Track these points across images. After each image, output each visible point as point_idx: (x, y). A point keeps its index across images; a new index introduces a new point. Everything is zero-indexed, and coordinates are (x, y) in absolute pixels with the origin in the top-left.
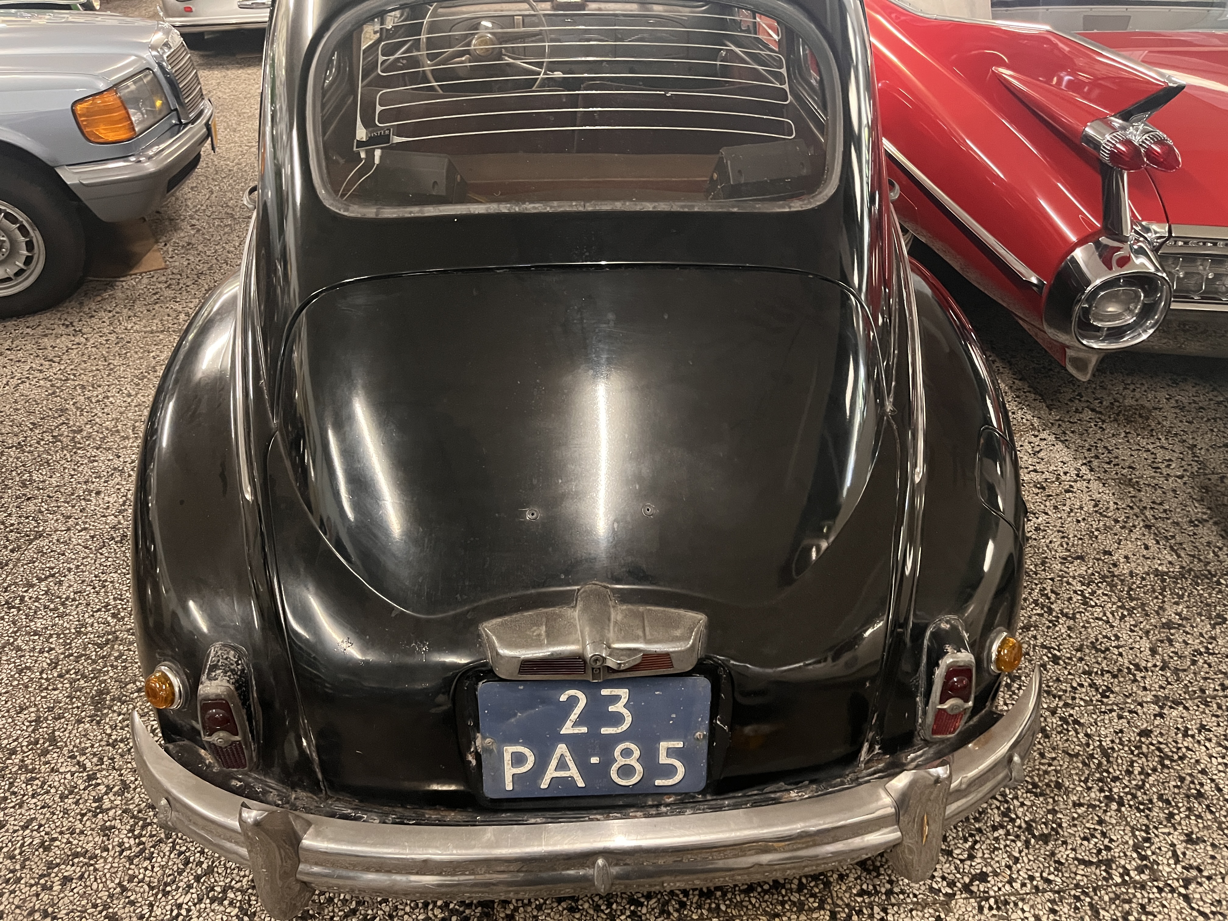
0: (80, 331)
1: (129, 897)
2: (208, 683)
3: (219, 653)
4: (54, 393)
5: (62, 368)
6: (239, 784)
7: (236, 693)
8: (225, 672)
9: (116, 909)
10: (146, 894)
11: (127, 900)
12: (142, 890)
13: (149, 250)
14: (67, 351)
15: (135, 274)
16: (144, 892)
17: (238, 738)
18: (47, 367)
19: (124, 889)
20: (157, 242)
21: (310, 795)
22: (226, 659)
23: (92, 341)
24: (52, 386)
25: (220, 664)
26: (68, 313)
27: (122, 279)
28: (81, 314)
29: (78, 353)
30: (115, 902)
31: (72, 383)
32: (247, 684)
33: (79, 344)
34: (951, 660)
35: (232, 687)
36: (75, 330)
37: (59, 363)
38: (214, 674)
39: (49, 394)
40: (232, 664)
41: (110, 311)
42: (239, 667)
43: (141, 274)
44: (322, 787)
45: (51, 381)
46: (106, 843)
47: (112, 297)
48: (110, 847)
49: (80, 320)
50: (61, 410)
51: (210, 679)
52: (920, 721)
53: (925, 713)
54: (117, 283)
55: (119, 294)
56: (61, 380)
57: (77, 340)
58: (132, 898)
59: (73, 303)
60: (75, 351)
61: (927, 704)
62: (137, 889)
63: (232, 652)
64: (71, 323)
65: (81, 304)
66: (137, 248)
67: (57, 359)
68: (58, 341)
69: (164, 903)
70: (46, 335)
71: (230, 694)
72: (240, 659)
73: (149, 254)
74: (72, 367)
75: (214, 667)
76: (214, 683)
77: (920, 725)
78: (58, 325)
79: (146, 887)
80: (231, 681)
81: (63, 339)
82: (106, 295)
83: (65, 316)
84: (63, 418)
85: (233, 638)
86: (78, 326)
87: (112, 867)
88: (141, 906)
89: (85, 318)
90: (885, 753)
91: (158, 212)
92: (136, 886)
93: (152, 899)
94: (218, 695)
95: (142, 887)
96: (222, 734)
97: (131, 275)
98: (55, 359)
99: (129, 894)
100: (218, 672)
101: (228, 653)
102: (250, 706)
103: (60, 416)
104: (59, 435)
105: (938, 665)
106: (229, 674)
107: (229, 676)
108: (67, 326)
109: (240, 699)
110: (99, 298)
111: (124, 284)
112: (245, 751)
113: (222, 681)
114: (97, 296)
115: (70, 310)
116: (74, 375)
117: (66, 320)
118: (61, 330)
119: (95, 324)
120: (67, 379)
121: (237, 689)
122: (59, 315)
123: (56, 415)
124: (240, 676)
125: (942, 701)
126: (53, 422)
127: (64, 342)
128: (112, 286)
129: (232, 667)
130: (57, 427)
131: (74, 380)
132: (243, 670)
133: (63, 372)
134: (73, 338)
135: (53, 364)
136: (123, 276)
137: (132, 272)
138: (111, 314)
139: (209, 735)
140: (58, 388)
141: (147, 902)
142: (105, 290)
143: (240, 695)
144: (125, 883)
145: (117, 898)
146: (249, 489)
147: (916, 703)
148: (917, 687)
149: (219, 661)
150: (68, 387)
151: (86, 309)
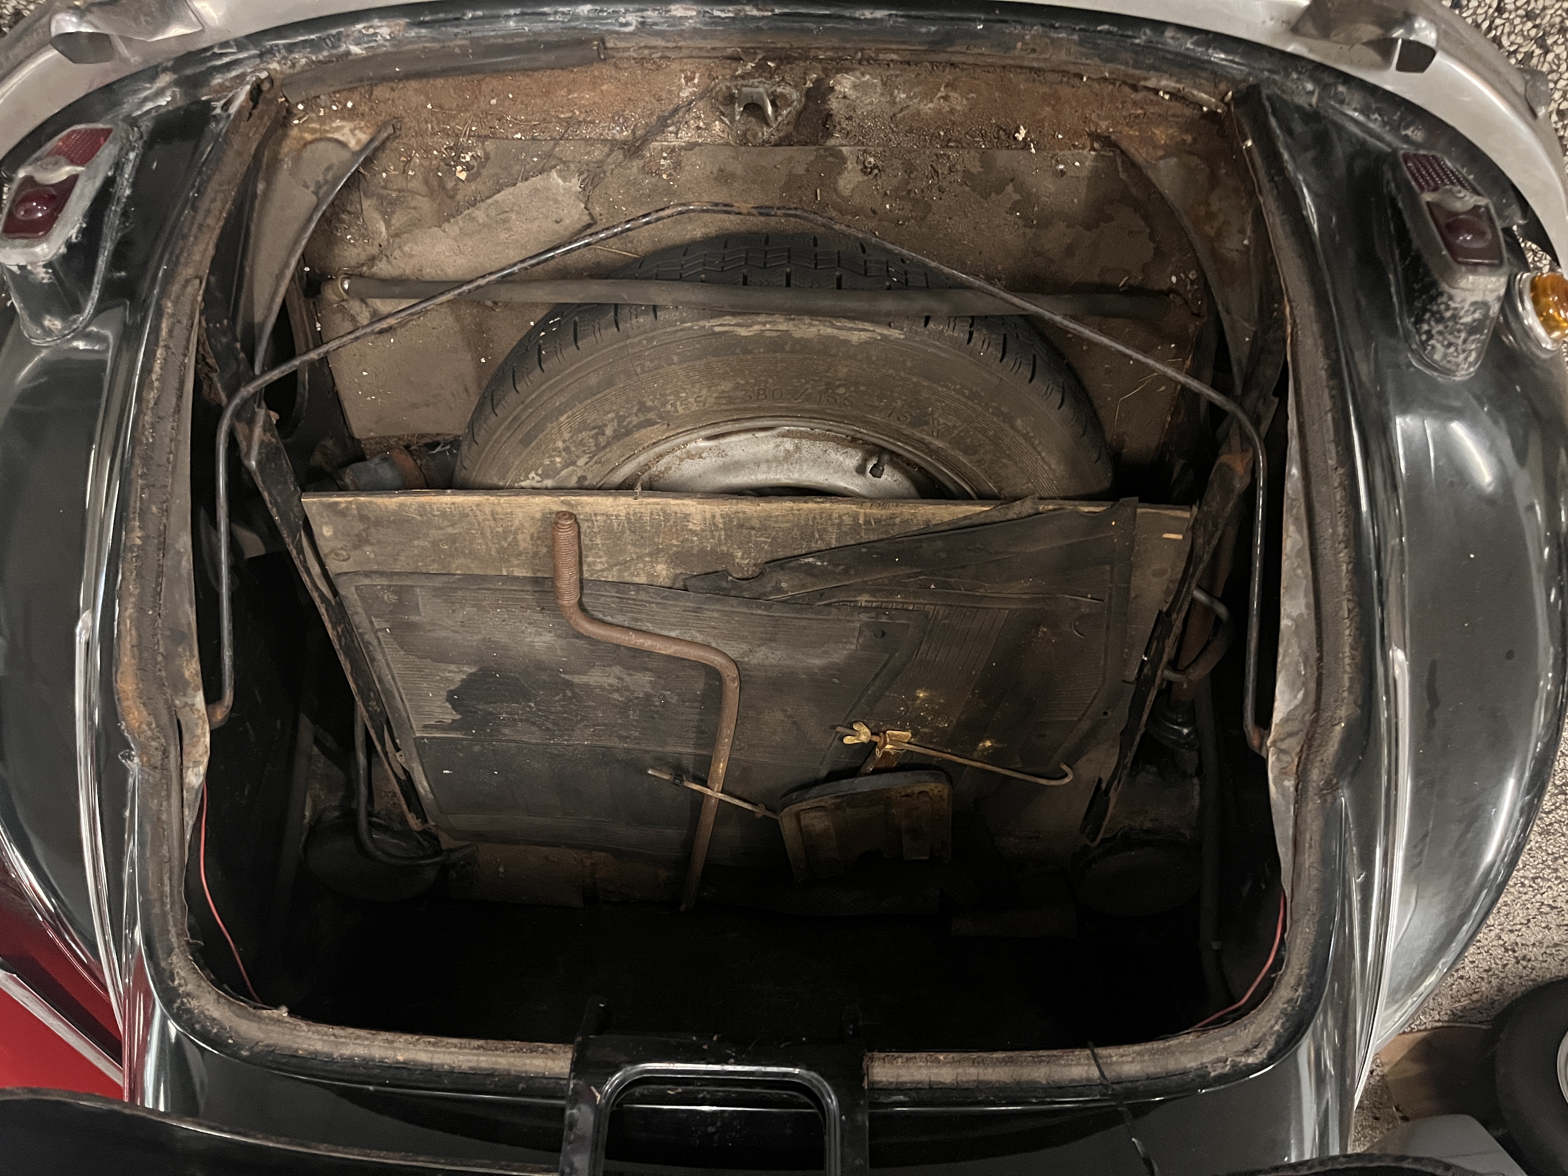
0: (1507, 950)
1: (1534, 26)
2: (1491, 298)
3: (1462, 356)
4: (1556, 859)
5: (1538, 897)
6: (1409, 132)
7: (1436, 276)
8: (1455, 318)
9: (1557, 6)
10: (1507, 30)
11: (1538, 22)
12: (1513, 37)
13: (1396, 1065)
14: (1529, 921)
15: (1419, 1031)
16: (1509, 34)
17: (1428, 197)
18: (1560, 899)
19: (1540, 42)
20: (1383, 1077)
21: (1285, 97)
22: (1450, 345)
23: (1493, 934)
24: (1556, 870)
25: (1463, 335)
26: (1521, 977)
27: (1440, 1024)
28: (1502, 975)
29: (1514, 917)
30: (1558, 20)
31: (1527, 874)
32: (1409, 297)
33: (1511, 931)
34: (38, 250)
35: (1445, 287)
36: (1514, 951)
37: (1543, 904)
38: (1477, 315)
39: (1562, 857)
40: (1440, 333)
41: (1462, 977)
42: (1425, 327)
43: (1411, 1032)
44: (1267, 104)
45: (1557, 878)
46: (1560, 124)
47: (1455, 999)
48: (1554, 118)
49: (1505, 966)
50: (1548, 833)
51: (1485, 305)
52: (132, 156)
53: (118, 166)
54: (1446, 1018)
55: (1446, 1002)
56: (1543, 879)
57: (1513, 937)
58: (1530, 24)
59: (1512, 991)
60: (1517, 921)
61: (109, 182)
62: (1519, 40)
63: (1437, 357)
64: (1518, 962)
65: (1500, 990)
66: (1414, 1069)
67: (1545, 909)
68: (1540, 936)
69: (1480, 11)
70: (1556, 945)
71: (1449, 274)
72: (1424, 344)
73: (1398, 1059)
74: (1524, 897)
75: (1473, 329)
76: (1478, 297)
77: (133, 149)
78: (1536, 959)
79: (1505, 42)
80: (1444, 299)
81: (1532, 940)
82: (1465, 1002)
83: (1524, 973)
84: (1548, 821)
85: (1434, 386)
86: (1509, 957)
87: (1556, 83)
88: (1517, 9)
89: (1497, 968)
90: (208, 102)
91: (1377, 1119)
92: (1520, 46)
93: (1498, 22)
94: (1474, 272)
95: (1512, 43)
96: (1458, 206)
97: (1426, 1029)
98: (1548, 909)
99: (1533, 32)
100: (1468, 319)
101: (1445, 356)
102: (1403, 257)
103: (1551, 824)
104: (1556, 795)
105: (69, 245)
106: (1448, 314)
107: (1448, 308)
108: (1524, 958)
109: (1425, 266)
110: (1475, 997)
111: (1437, 1017)
112: (1409, 176)
113: (1463, 301)
114: (1477, 1001)
115: (1517, 981)
116: (1523, 885)
117: (1525, 968)
118: (1534, 952)
119: (1484, 959)
120: (1534, 879)
121: (1434, 284)
122: (1533, 976)
123: (1556, 826)
124: (1425, 310)
125: (72, 180)
126: (1562, 816)
127: (1532, 935)
128: (1454, 1014)
129: (1440, 327)
130: (1557, 808)
131: (1525, 877)
132: (1419, 321)
133: (1538, 891)
134: (1518, 940)
135: (1551, 902)
136: (1437, 1028)
137: (1424, 1034)
138: (1461, 973)
139: (1479, 207)
140: (1549, 867)
141: (1506, 15)
142: (1464, 1008)
143: (1427, 273)
144: (1538, 52)
145: (1552, 26)
146: (1397, 672)
147: (134, 185)
148: (125, 214)
149: (1465, 341)
150: (1534, 867)
151: (1494, 982)
